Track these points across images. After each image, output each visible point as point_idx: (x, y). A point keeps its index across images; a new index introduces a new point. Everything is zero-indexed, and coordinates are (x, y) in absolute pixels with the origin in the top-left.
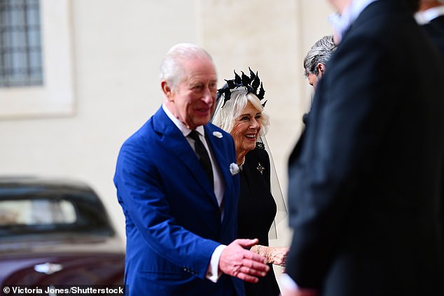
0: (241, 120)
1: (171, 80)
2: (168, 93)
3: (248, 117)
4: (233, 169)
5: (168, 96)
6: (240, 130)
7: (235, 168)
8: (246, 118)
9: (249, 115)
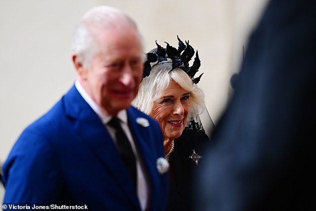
0: (162, 103)
1: (83, 54)
2: (80, 69)
3: (172, 99)
4: (161, 165)
5: (81, 74)
6: (161, 115)
7: (163, 163)
8: (168, 100)
9: (172, 96)
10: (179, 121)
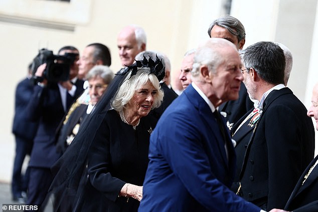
0: (140, 93)
3: (147, 91)
8: (144, 92)
10: (147, 106)
